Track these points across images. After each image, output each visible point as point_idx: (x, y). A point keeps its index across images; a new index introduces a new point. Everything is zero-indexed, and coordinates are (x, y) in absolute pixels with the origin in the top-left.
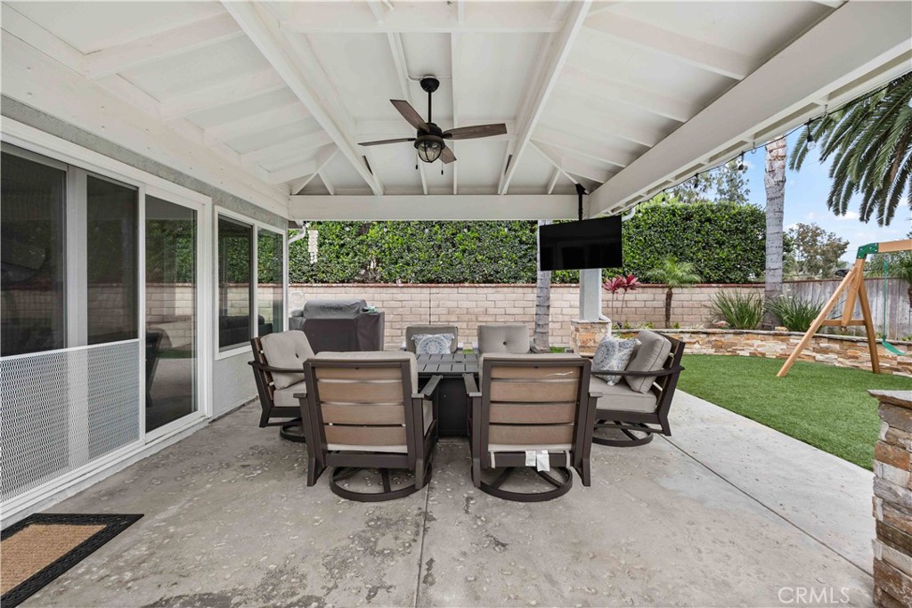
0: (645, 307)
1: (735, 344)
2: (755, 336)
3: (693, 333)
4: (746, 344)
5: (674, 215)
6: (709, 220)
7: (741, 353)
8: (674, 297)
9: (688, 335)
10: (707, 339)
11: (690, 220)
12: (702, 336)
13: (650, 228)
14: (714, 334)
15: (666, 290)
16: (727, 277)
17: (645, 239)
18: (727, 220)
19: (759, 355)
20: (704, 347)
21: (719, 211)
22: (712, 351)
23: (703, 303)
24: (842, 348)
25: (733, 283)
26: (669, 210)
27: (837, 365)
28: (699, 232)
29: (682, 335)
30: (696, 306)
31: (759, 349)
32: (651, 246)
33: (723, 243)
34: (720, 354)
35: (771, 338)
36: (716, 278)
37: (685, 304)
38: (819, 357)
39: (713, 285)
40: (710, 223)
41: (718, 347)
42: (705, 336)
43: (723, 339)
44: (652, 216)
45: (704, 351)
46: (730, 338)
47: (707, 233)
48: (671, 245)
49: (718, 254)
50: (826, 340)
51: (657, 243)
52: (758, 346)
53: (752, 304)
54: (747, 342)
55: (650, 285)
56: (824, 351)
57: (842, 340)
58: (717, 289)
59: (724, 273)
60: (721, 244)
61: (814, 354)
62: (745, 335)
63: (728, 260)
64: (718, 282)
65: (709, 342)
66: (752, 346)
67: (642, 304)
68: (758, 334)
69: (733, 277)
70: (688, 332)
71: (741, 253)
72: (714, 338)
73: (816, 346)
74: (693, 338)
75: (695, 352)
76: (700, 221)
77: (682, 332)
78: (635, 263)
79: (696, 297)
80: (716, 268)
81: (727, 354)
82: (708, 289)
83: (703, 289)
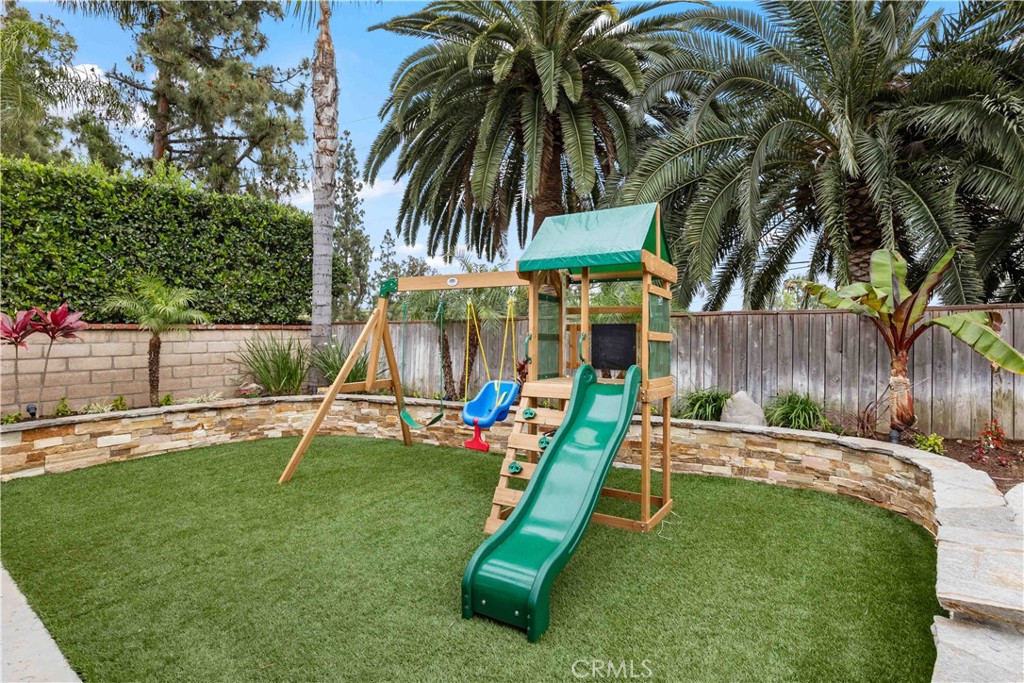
0: (113, 367)
1: (263, 421)
2: (290, 405)
3: (192, 411)
4: (278, 419)
5: (176, 205)
6: (237, 223)
7: (271, 434)
8: (164, 348)
9: (182, 416)
10: (218, 419)
11: (206, 219)
12: (209, 414)
13: (126, 220)
14: (229, 408)
15: (148, 337)
16: (266, 315)
17: (114, 239)
18: (265, 228)
19: (294, 433)
20: (213, 432)
21: (254, 211)
22: (225, 438)
23: (227, 356)
24: (381, 414)
25: (275, 323)
26: (166, 195)
27: (377, 436)
28: (220, 240)
29: (170, 418)
30: (215, 360)
31: (295, 425)
32: (126, 254)
33: (260, 262)
34: (239, 440)
35: (309, 406)
36: (249, 316)
37: (196, 358)
38: (361, 427)
39: (244, 326)
40: (241, 229)
41: (235, 429)
42: (214, 413)
43: (243, 416)
44: (131, 200)
45: (213, 439)
46: (255, 412)
47: (235, 242)
48: (170, 256)
49: (251, 279)
50: (367, 404)
51: (141, 250)
52: (294, 421)
53: (294, 355)
54: (278, 415)
55: (125, 326)
56: (365, 419)
57: (381, 404)
58: (250, 333)
59: (260, 308)
60: (255, 263)
61: (355, 424)
62: (276, 406)
63: (267, 289)
64: (252, 321)
65: (222, 423)
66: (285, 421)
67: (107, 363)
68: (293, 402)
69: (274, 315)
70: (183, 412)
71: (286, 279)
72: (229, 415)
73: (357, 413)
74: (192, 420)
75: (196, 443)
76: (223, 223)
77: (171, 412)
78: (89, 283)
79: (214, 347)
80: (250, 300)
81: (250, 438)
82: (237, 333)
83: (227, 332)
